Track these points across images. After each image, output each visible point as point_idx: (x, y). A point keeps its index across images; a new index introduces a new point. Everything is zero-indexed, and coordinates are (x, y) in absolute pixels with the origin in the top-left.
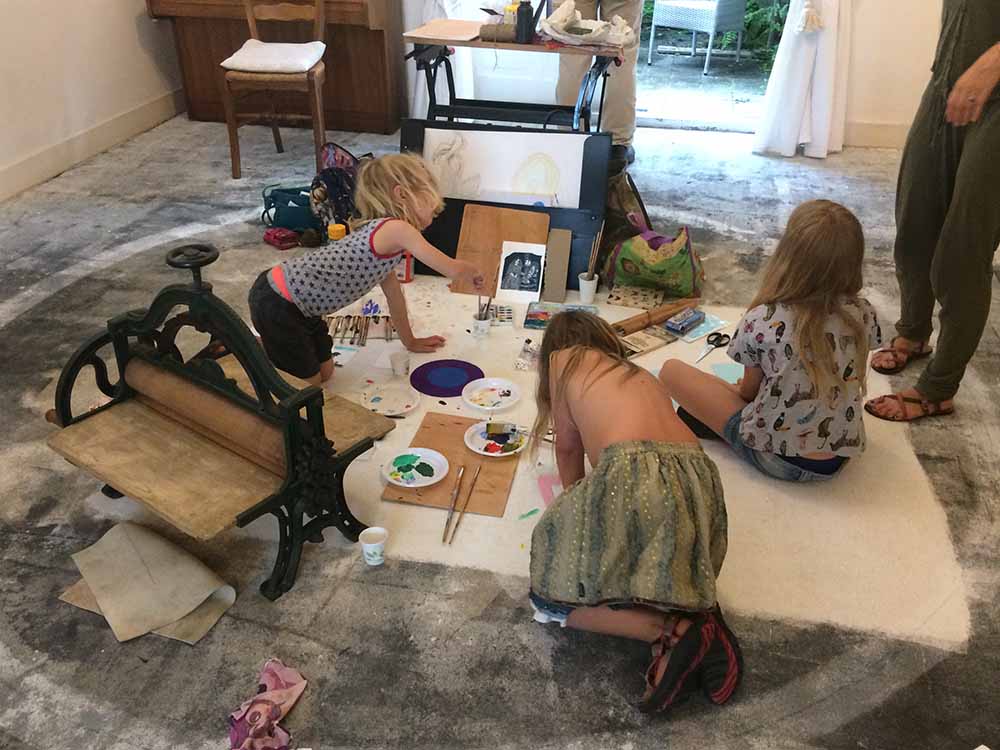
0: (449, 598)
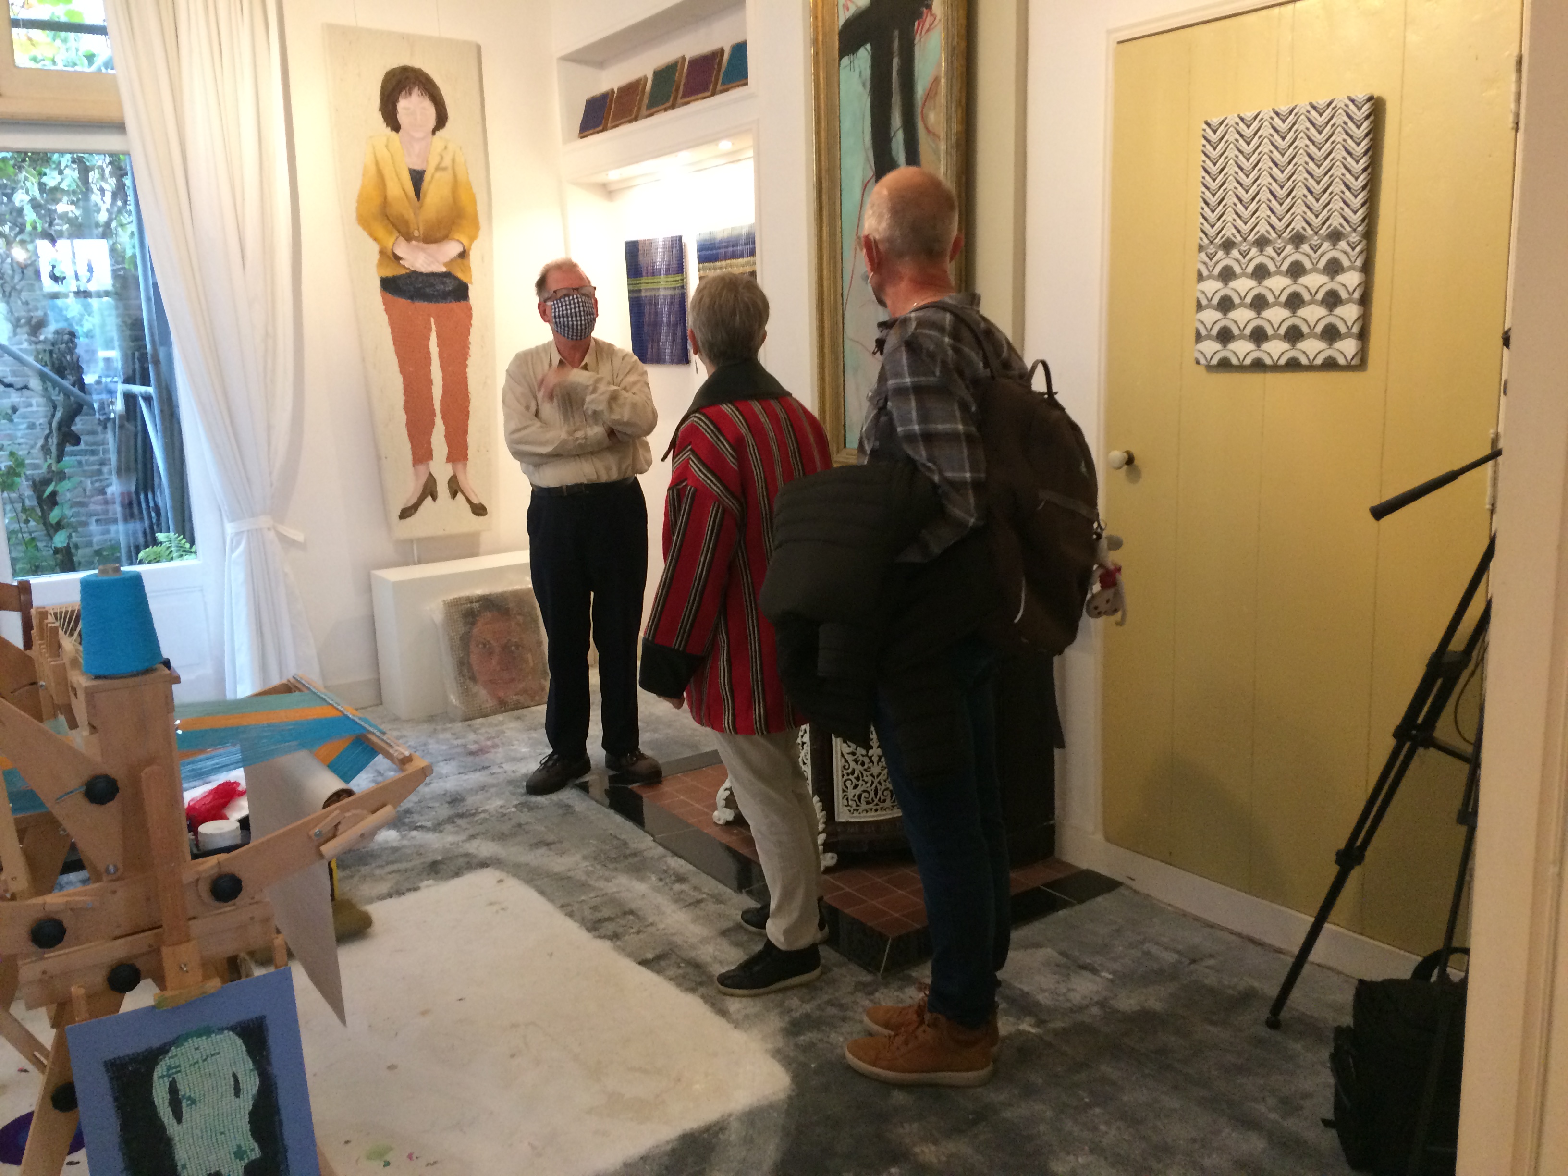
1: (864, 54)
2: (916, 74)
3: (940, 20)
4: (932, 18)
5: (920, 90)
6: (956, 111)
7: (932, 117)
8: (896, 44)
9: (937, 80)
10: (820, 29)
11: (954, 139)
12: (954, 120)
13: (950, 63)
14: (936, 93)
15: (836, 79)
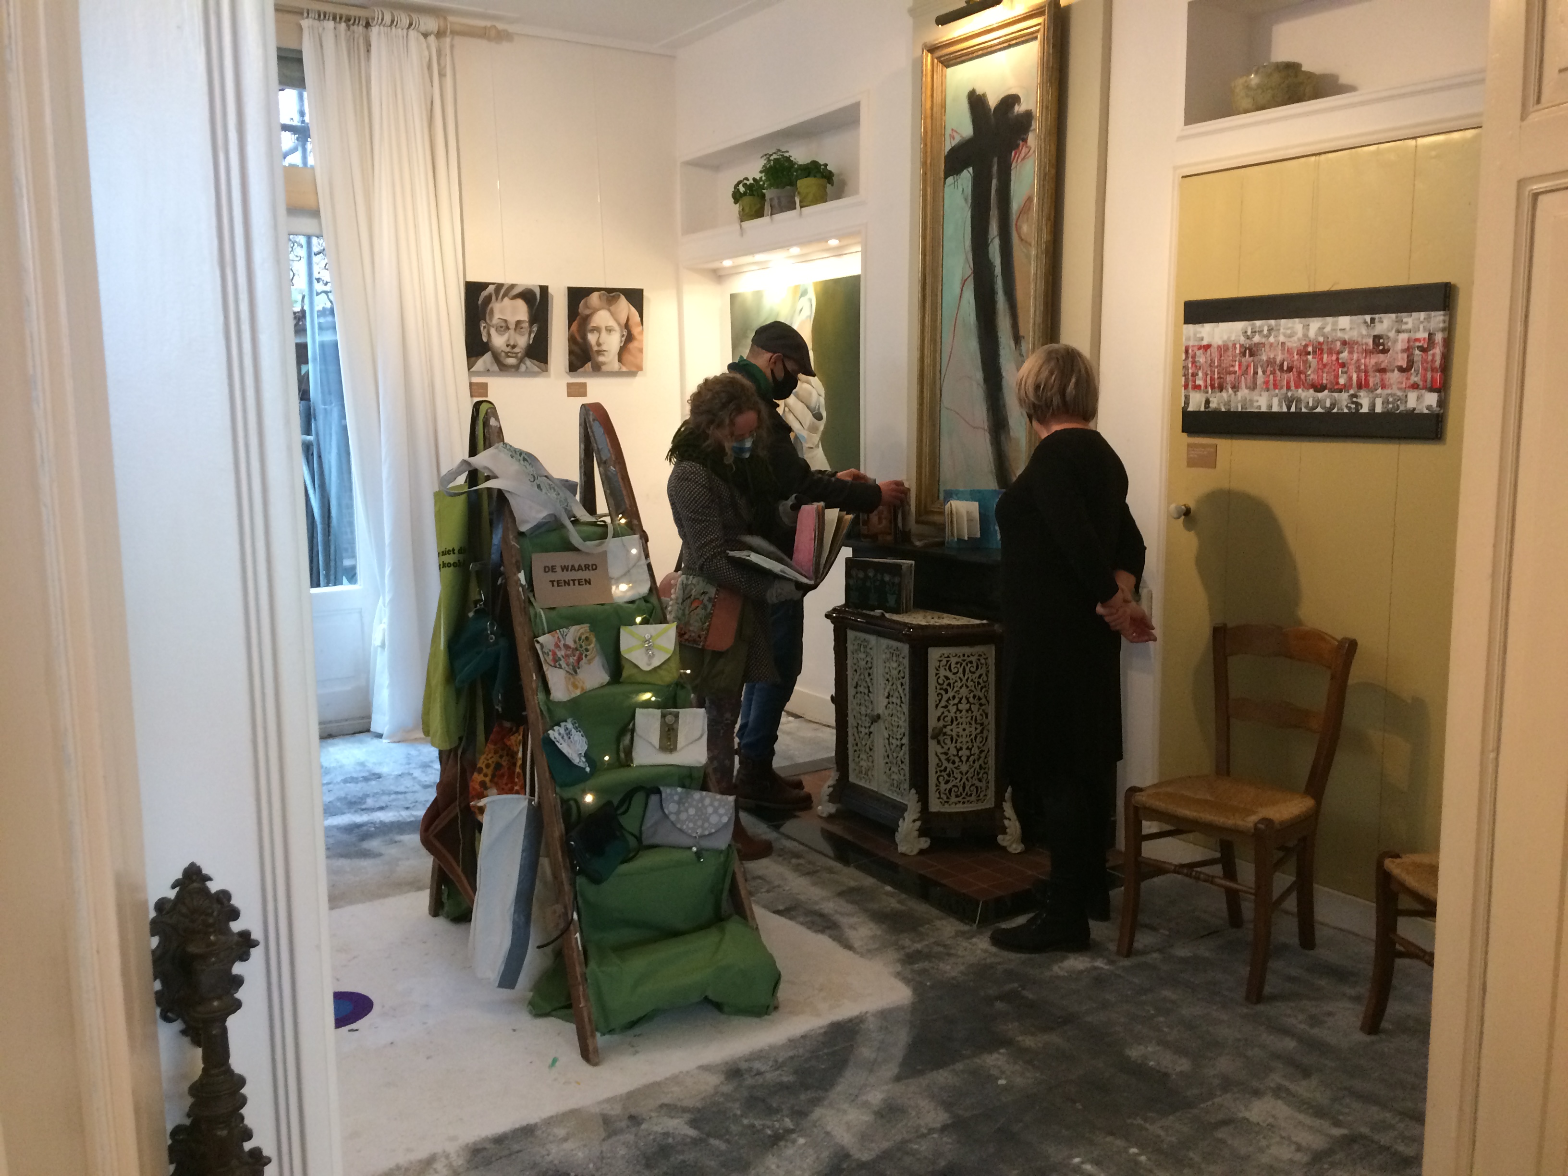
0: (565, 1140)
1: (967, 176)
2: (1012, 194)
3: (1034, 151)
4: (1027, 150)
5: (1016, 205)
6: (1046, 225)
7: (1025, 228)
8: (995, 169)
9: (1030, 199)
10: (929, 154)
11: (1044, 246)
12: (1044, 231)
13: (1041, 187)
14: (1029, 209)
15: (941, 194)
